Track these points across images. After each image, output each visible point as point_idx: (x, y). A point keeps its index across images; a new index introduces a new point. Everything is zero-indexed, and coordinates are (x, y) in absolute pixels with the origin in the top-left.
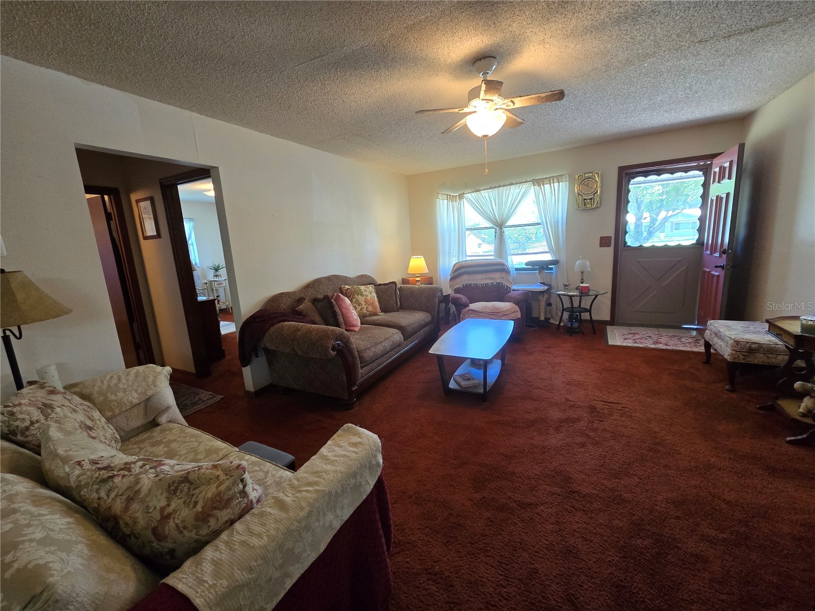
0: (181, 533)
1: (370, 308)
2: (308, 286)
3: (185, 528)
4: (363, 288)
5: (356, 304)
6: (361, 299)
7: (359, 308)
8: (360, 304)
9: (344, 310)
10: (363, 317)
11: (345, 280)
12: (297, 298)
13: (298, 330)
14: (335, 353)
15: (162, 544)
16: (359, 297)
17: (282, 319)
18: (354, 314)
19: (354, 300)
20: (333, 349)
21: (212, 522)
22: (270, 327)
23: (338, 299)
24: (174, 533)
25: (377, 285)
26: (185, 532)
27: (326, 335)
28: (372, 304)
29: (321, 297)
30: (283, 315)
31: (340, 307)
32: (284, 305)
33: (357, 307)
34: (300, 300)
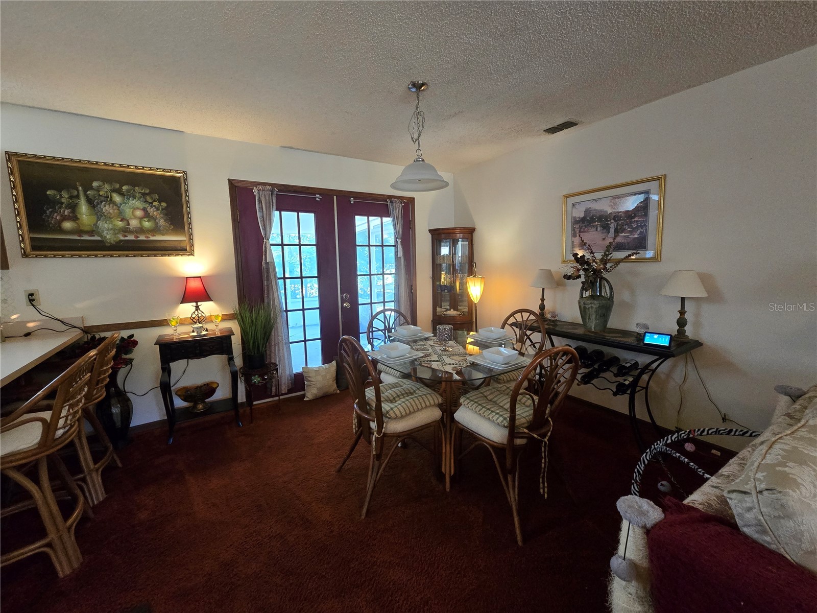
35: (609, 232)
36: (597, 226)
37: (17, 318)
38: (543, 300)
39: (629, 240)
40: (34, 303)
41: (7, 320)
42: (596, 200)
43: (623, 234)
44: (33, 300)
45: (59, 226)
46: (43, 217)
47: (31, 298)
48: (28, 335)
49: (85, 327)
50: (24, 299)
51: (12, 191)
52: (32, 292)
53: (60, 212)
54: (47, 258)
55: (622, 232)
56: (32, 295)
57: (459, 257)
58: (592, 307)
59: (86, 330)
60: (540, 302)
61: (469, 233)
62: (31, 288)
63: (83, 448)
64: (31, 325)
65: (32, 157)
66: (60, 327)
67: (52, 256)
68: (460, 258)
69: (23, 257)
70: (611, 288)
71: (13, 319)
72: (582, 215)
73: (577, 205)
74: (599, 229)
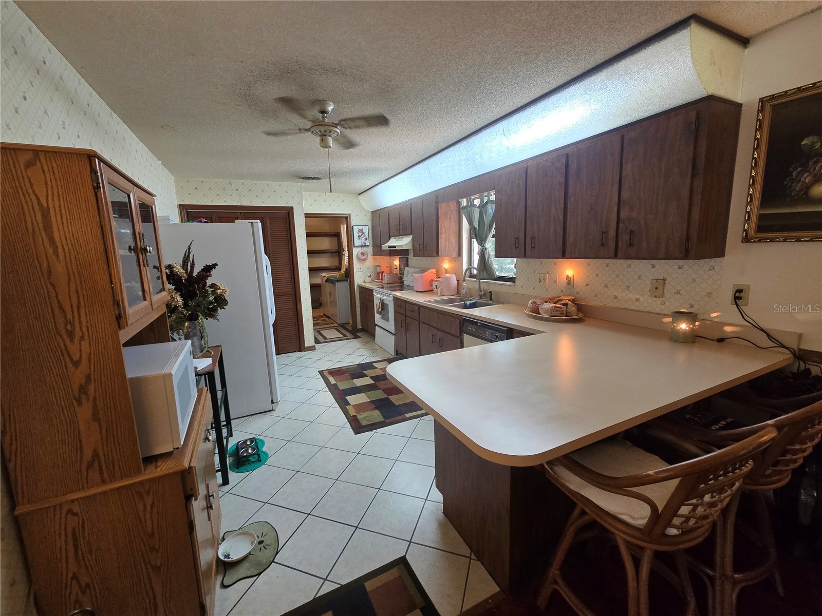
37: (717, 317)
40: (739, 302)
41: (706, 317)
44: (740, 298)
45: (806, 193)
46: (785, 183)
47: (739, 296)
48: (721, 340)
49: (800, 350)
50: (730, 295)
51: (754, 152)
52: (740, 288)
53: (814, 169)
54: (774, 243)
56: (740, 291)
59: (801, 355)
62: (741, 282)
63: (724, 537)
64: (728, 329)
65: (795, 93)
66: (764, 341)
67: (782, 239)
69: (743, 242)
71: (713, 318)
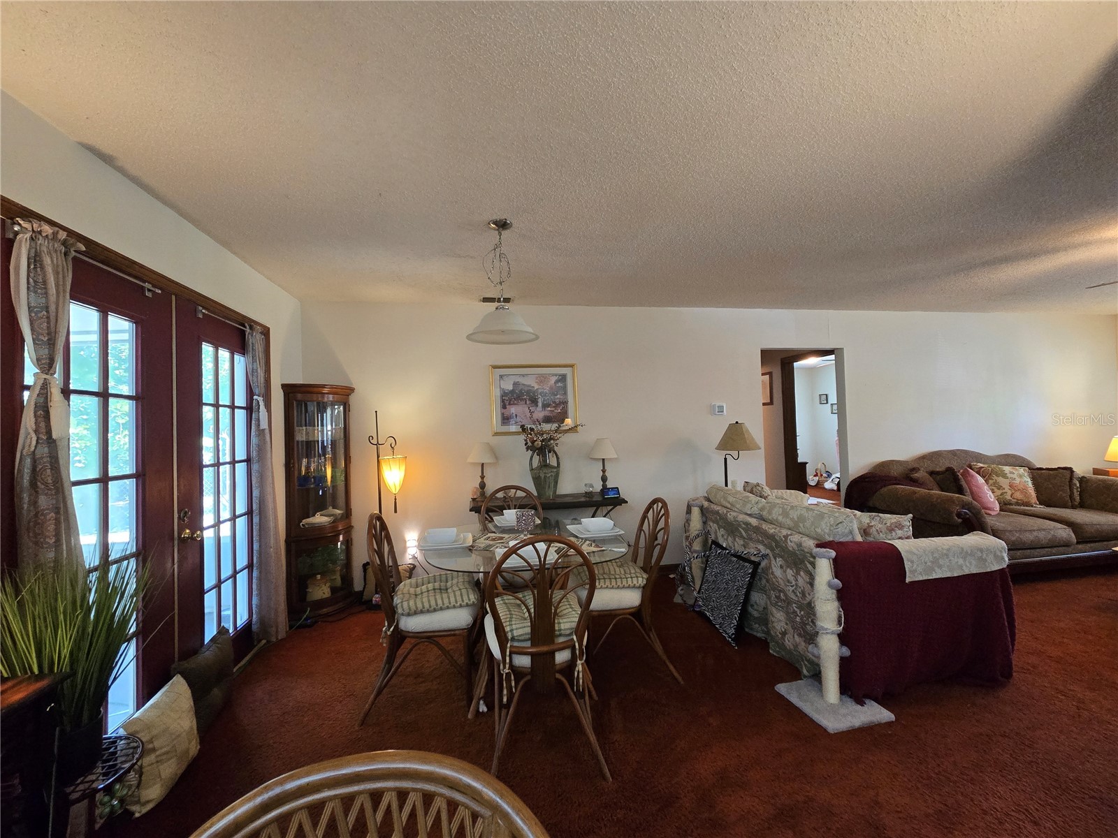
0: (879, 534)
1: (1018, 495)
2: (923, 458)
3: (881, 532)
4: (1007, 469)
5: (996, 487)
6: (1003, 482)
7: (999, 492)
8: (1000, 488)
9: (974, 489)
10: (1005, 504)
11: (979, 457)
12: (910, 467)
13: (915, 493)
14: (960, 520)
15: (868, 538)
16: (1000, 480)
17: (895, 482)
18: (990, 496)
19: (991, 482)
20: (959, 515)
21: (894, 534)
22: (881, 488)
23: (966, 474)
24: (875, 533)
25: (1033, 469)
26: (881, 534)
27: (951, 500)
28: (1024, 491)
29: (943, 469)
30: (896, 478)
31: (968, 483)
32: (895, 472)
33: (996, 490)
34: (914, 470)
35: (537, 406)
36: (525, 399)
38: (482, 477)
39: (555, 414)
42: (523, 376)
43: (549, 409)
55: (548, 407)
57: (327, 431)
58: (552, 475)
60: (480, 480)
61: (344, 395)
68: (330, 433)
70: (558, 458)
72: (511, 388)
73: (505, 378)
74: (528, 402)
